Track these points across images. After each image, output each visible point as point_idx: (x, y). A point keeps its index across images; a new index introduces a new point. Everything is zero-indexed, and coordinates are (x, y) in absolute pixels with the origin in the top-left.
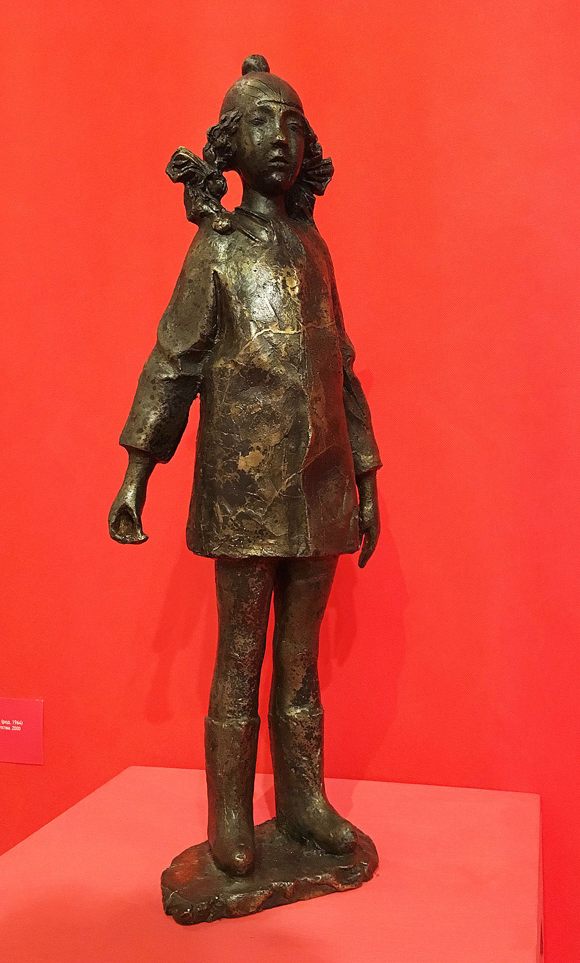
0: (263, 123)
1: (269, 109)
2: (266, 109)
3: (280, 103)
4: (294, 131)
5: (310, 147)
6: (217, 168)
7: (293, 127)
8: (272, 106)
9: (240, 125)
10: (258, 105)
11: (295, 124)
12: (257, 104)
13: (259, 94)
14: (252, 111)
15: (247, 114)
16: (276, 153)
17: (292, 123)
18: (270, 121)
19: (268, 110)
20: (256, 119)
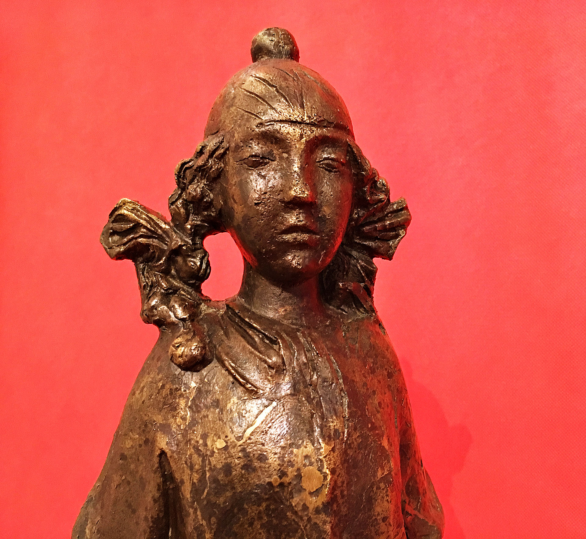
0: (268, 163)
1: (278, 135)
2: (273, 136)
3: (300, 123)
4: (330, 171)
5: (364, 192)
6: (190, 235)
7: (327, 165)
8: (286, 129)
9: (226, 164)
10: (257, 130)
11: (332, 159)
12: (255, 127)
13: (260, 108)
14: (247, 140)
15: (237, 147)
16: (292, 219)
17: (326, 159)
18: (281, 158)
19: (276, 138)
20: (252, 156)
